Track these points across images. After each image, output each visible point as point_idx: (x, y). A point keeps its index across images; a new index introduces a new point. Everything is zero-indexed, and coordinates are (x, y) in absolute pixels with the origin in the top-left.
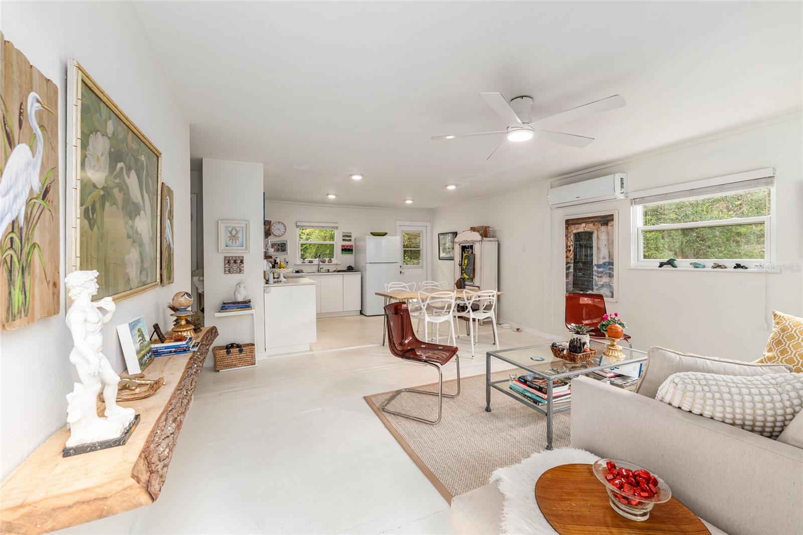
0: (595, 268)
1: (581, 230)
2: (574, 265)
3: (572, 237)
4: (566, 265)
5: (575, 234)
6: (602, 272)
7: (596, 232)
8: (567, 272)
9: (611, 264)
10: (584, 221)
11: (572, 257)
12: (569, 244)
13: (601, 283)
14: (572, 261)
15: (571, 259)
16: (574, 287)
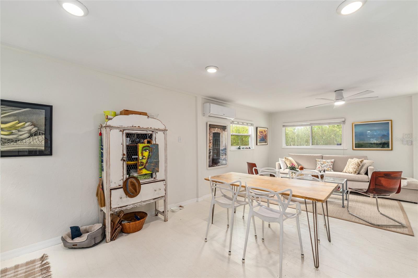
0: (221, 152)
1: (216, 131)
2: (212, 151)
3: (212, 135)
4: (209, 151)
5: (214, 133)
6: (223, 153)
7: (221, 133)
8: (210, 155)
9: (226, 149)
10: (217, 127)
11: (212, 146)
12: (210, 139)
13: (223, 159)
14: (212, 149)
15: (211, 147)
16: (212, 163)
